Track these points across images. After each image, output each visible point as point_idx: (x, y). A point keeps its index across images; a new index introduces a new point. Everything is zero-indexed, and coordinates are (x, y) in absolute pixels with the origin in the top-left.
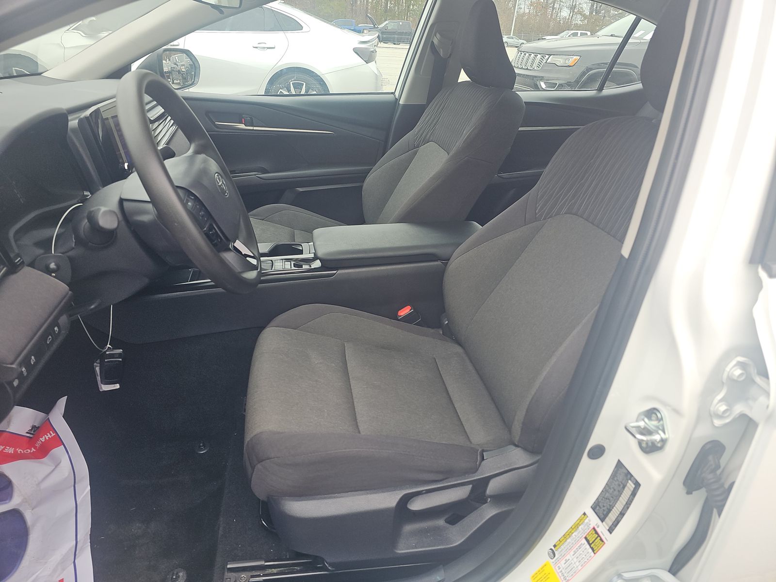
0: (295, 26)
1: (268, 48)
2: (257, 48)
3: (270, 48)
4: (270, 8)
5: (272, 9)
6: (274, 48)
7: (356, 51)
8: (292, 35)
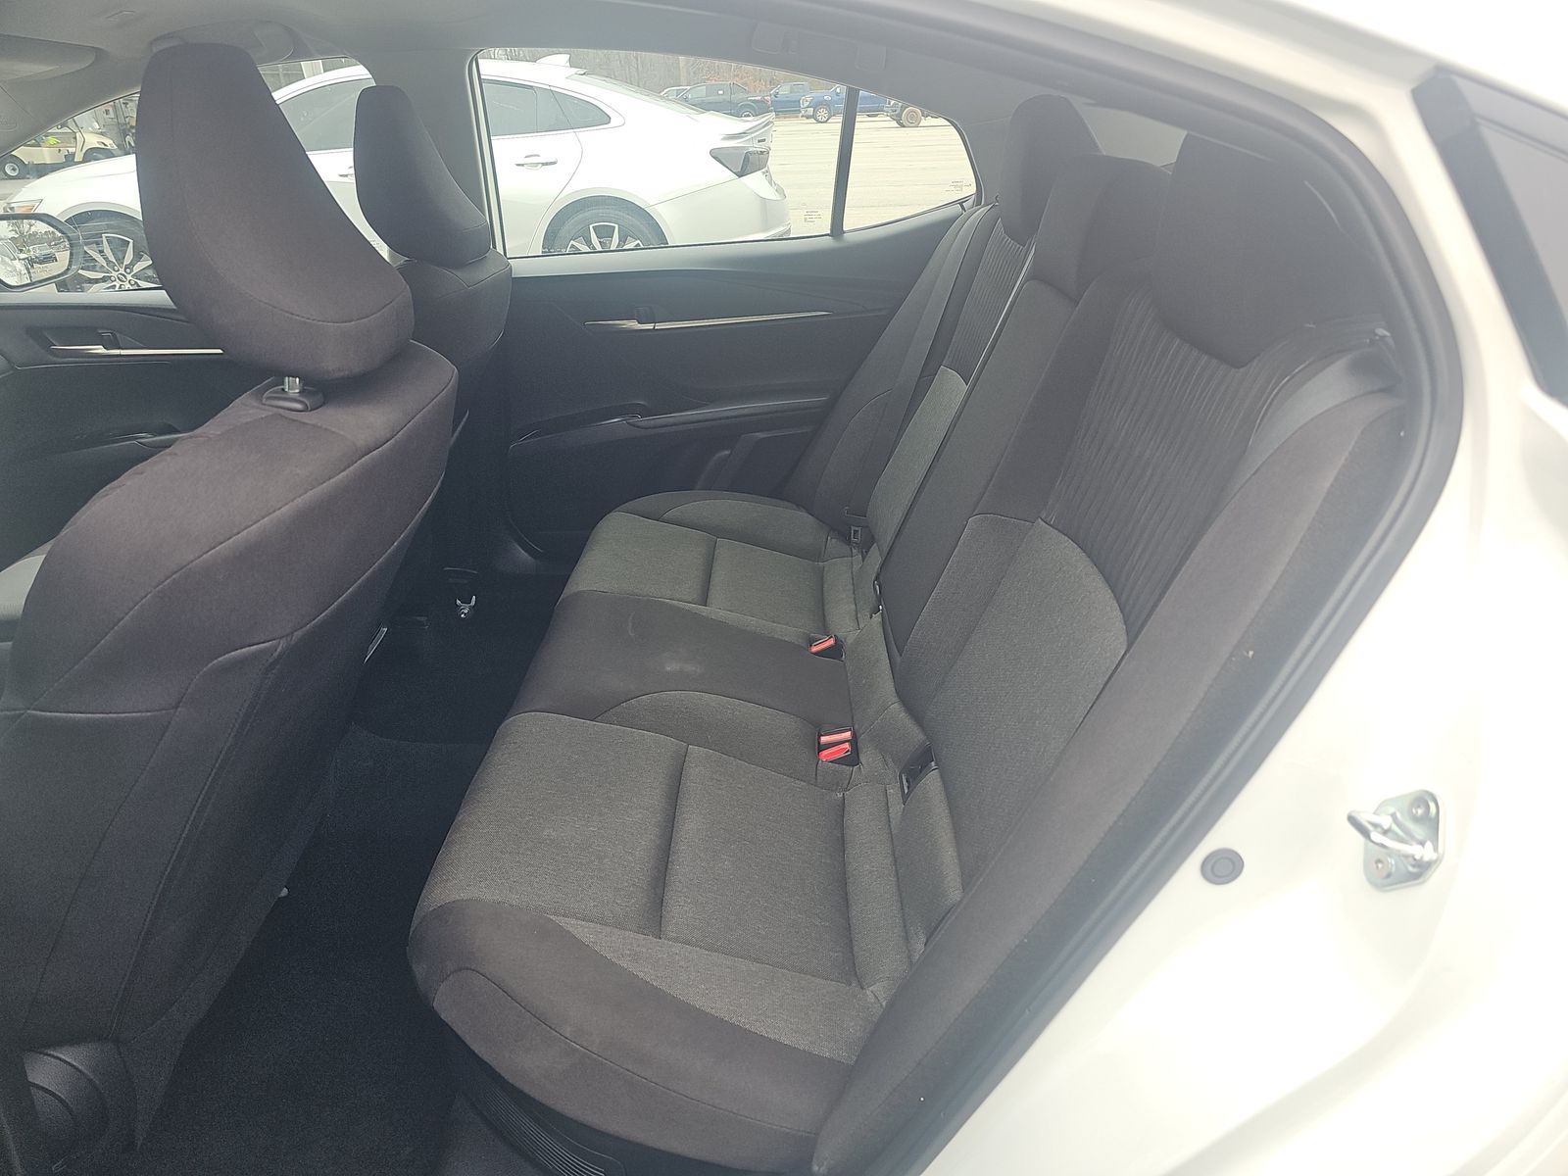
0: (594, 117)
1: (543, 164)
2: (523, 165)
3: (546, 164)
4: (547, 87)
5: (552, 89)
6: (554, 163)
7: (717, 155)
8: (590, 136)
